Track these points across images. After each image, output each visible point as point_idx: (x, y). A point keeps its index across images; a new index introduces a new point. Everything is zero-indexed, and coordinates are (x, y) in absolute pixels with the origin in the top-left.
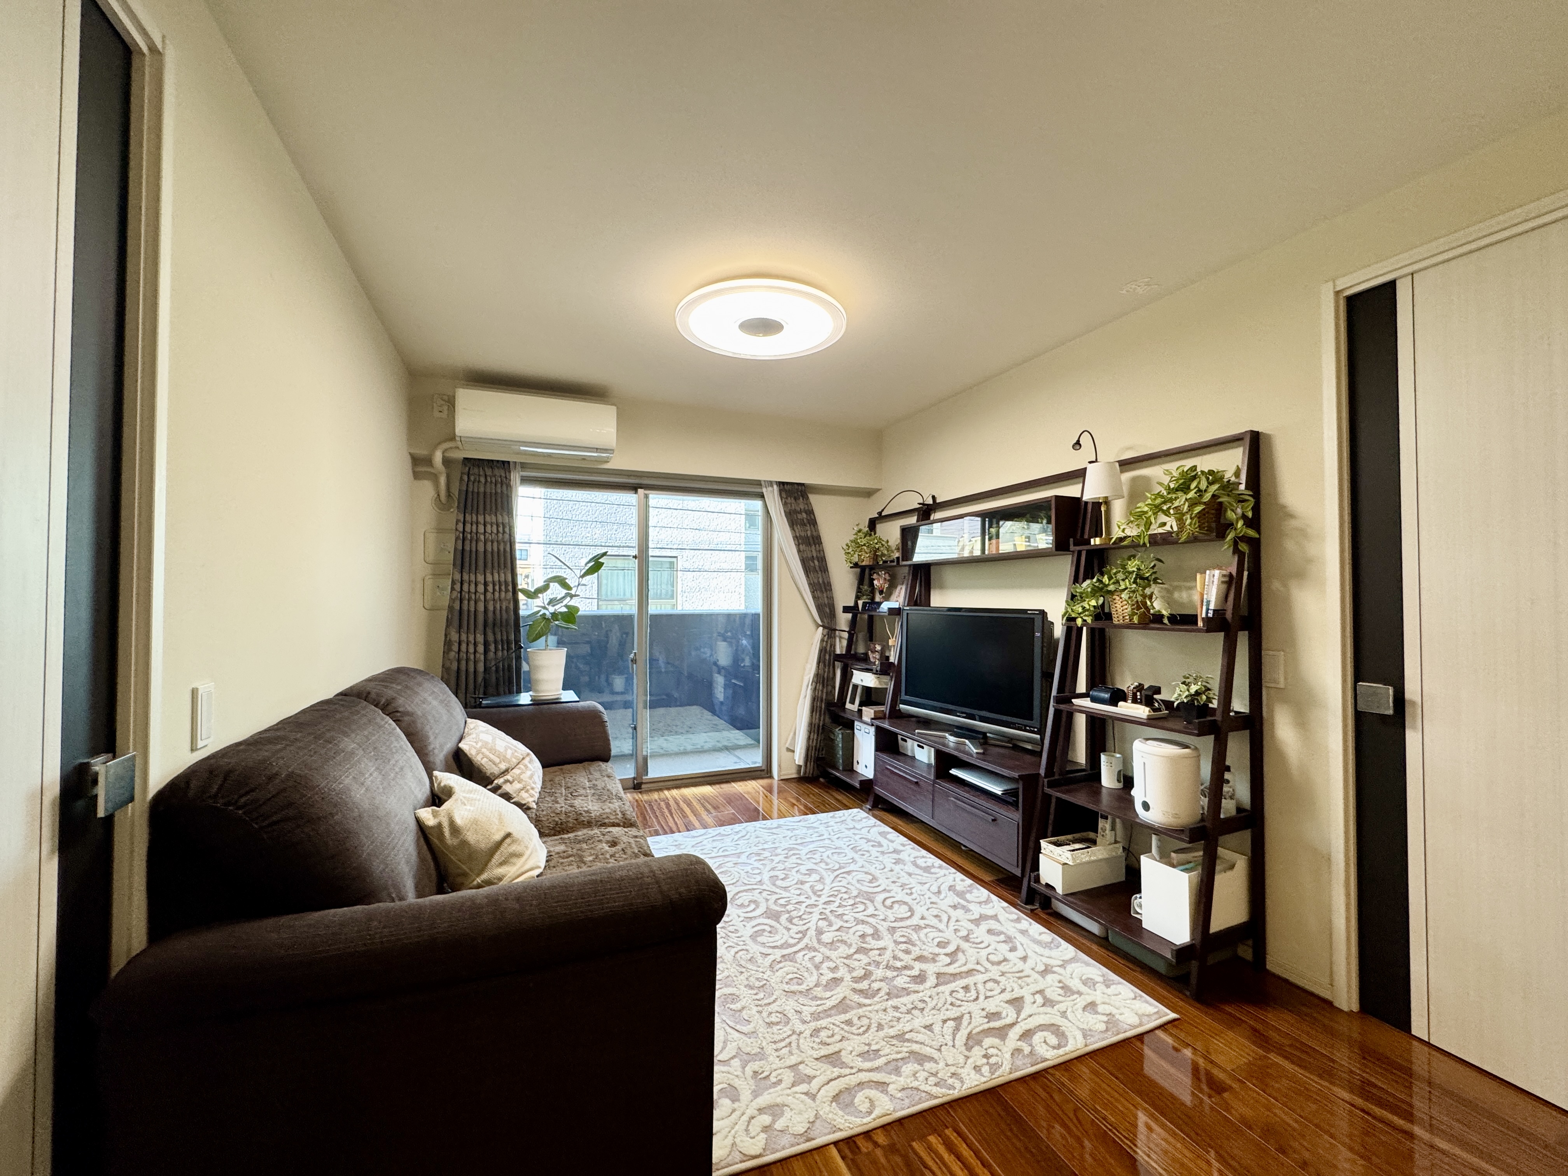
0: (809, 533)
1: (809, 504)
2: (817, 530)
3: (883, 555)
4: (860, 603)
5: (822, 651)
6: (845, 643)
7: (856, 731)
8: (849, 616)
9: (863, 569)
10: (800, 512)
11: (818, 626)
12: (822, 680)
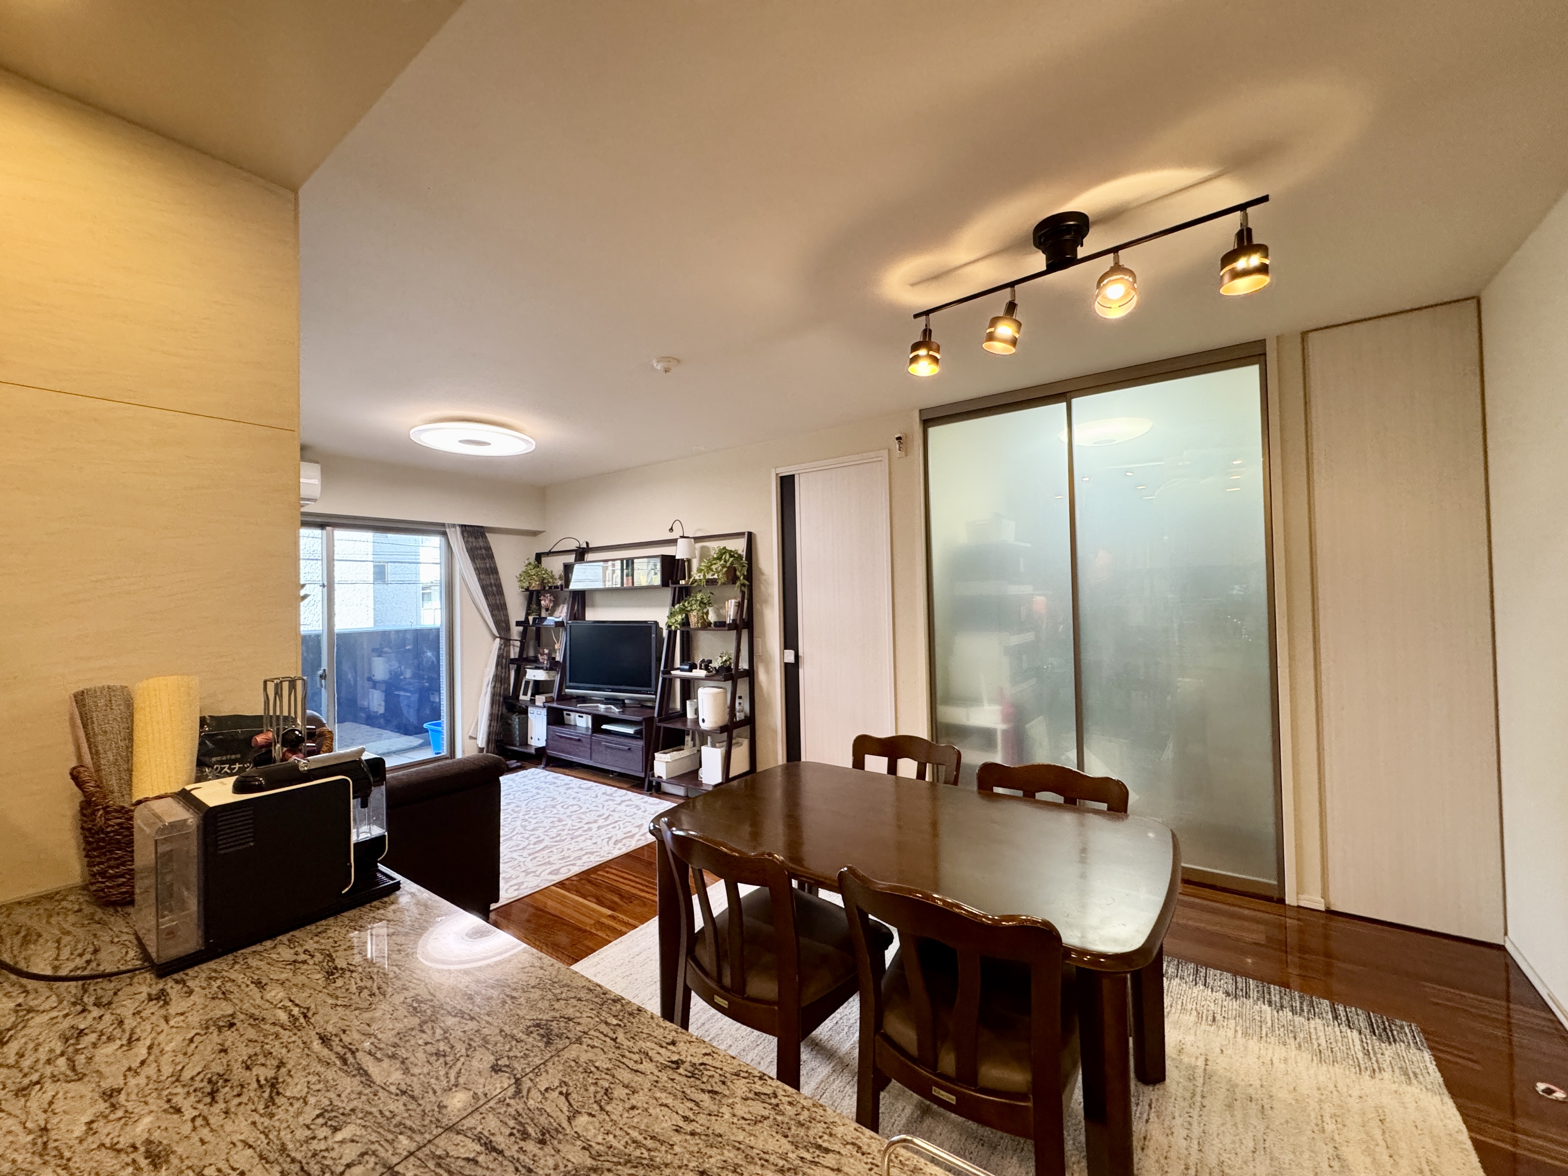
0: (488, 566)
1: (487, 542)
2: (495, 563)
3: (549, 582)
4: (531, 618)
5: (500, 657)
6: (517, 650)
7: (529, 715)
8: (521, 628)
9: (532, 592)
10: (481, 548)
11: (495, 637)
12: (500, 679)
